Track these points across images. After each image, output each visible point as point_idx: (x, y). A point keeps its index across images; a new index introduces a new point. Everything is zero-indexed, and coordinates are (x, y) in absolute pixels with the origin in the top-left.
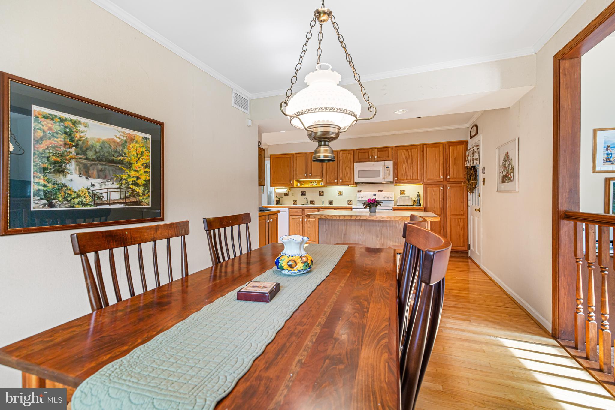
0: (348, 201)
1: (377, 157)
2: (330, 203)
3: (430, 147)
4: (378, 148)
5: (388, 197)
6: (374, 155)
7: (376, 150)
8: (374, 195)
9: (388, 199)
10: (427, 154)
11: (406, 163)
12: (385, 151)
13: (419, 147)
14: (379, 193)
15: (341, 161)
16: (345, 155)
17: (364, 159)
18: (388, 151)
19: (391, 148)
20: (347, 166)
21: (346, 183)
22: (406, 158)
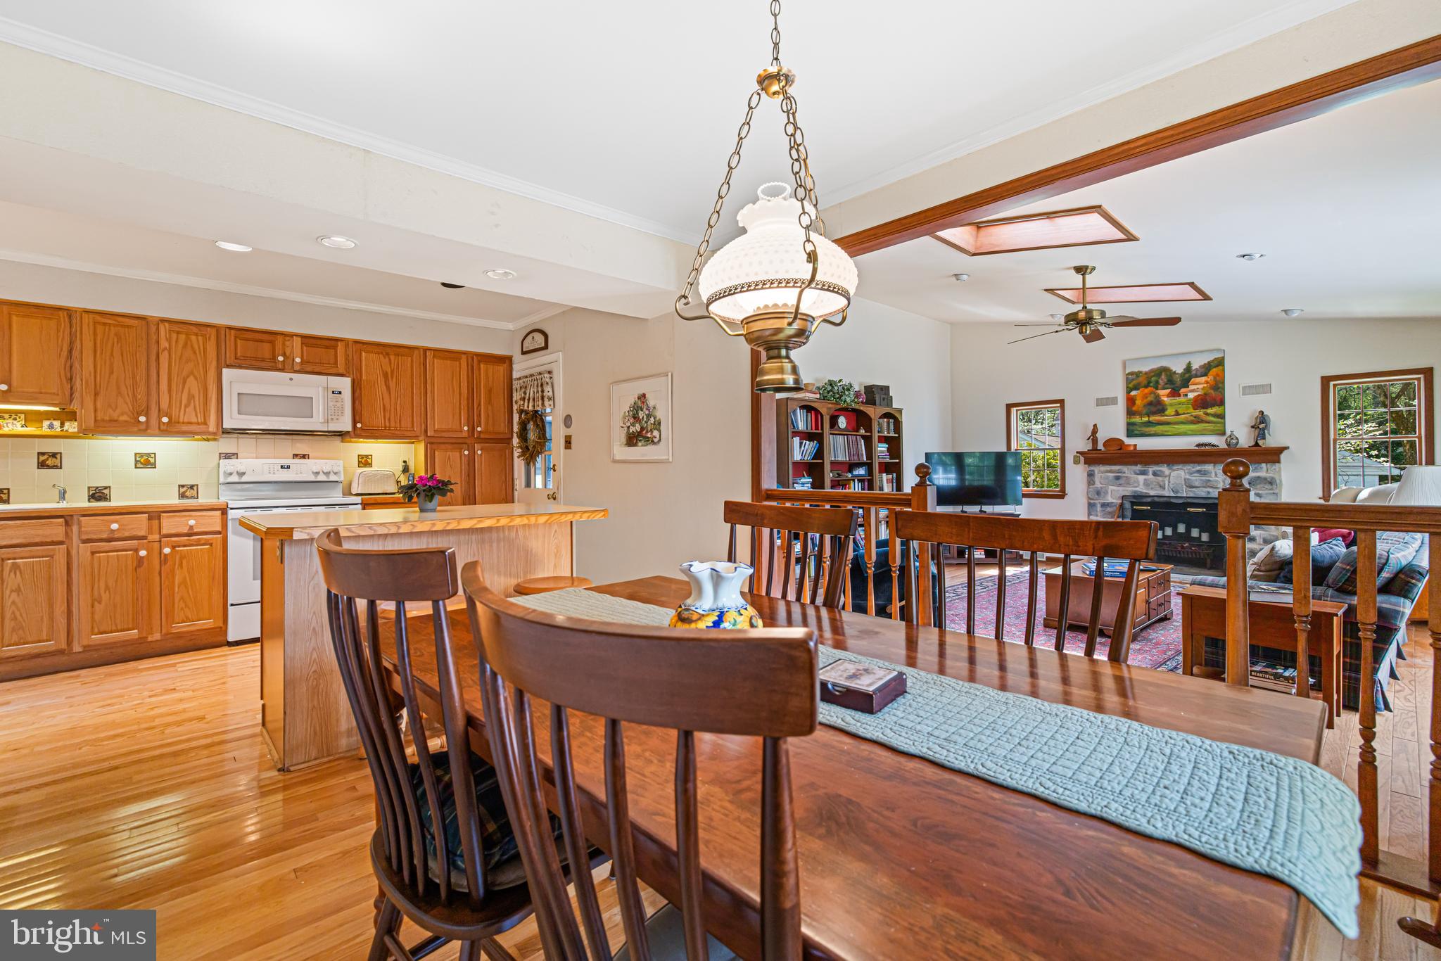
0: (181, 486)
1: (302, 363)
2: (98, 494)
3: (440, 358)
4: (303, 337)
5: (327, 474)
6: (292, 352)
7: (298, 341)
8: (282, 467)
9: (328, 477)
10: (433, 372)
11: (384, 387)
12: (327, 347)
13: (416, 352)
14: (297, 461)
15: (166, 353)
16: (182, 337)
17: (256, 359)
18: (335, 348)
19: (343, 343)
20: (191, 373)
21: (185, 428)
22: (385, 375)
